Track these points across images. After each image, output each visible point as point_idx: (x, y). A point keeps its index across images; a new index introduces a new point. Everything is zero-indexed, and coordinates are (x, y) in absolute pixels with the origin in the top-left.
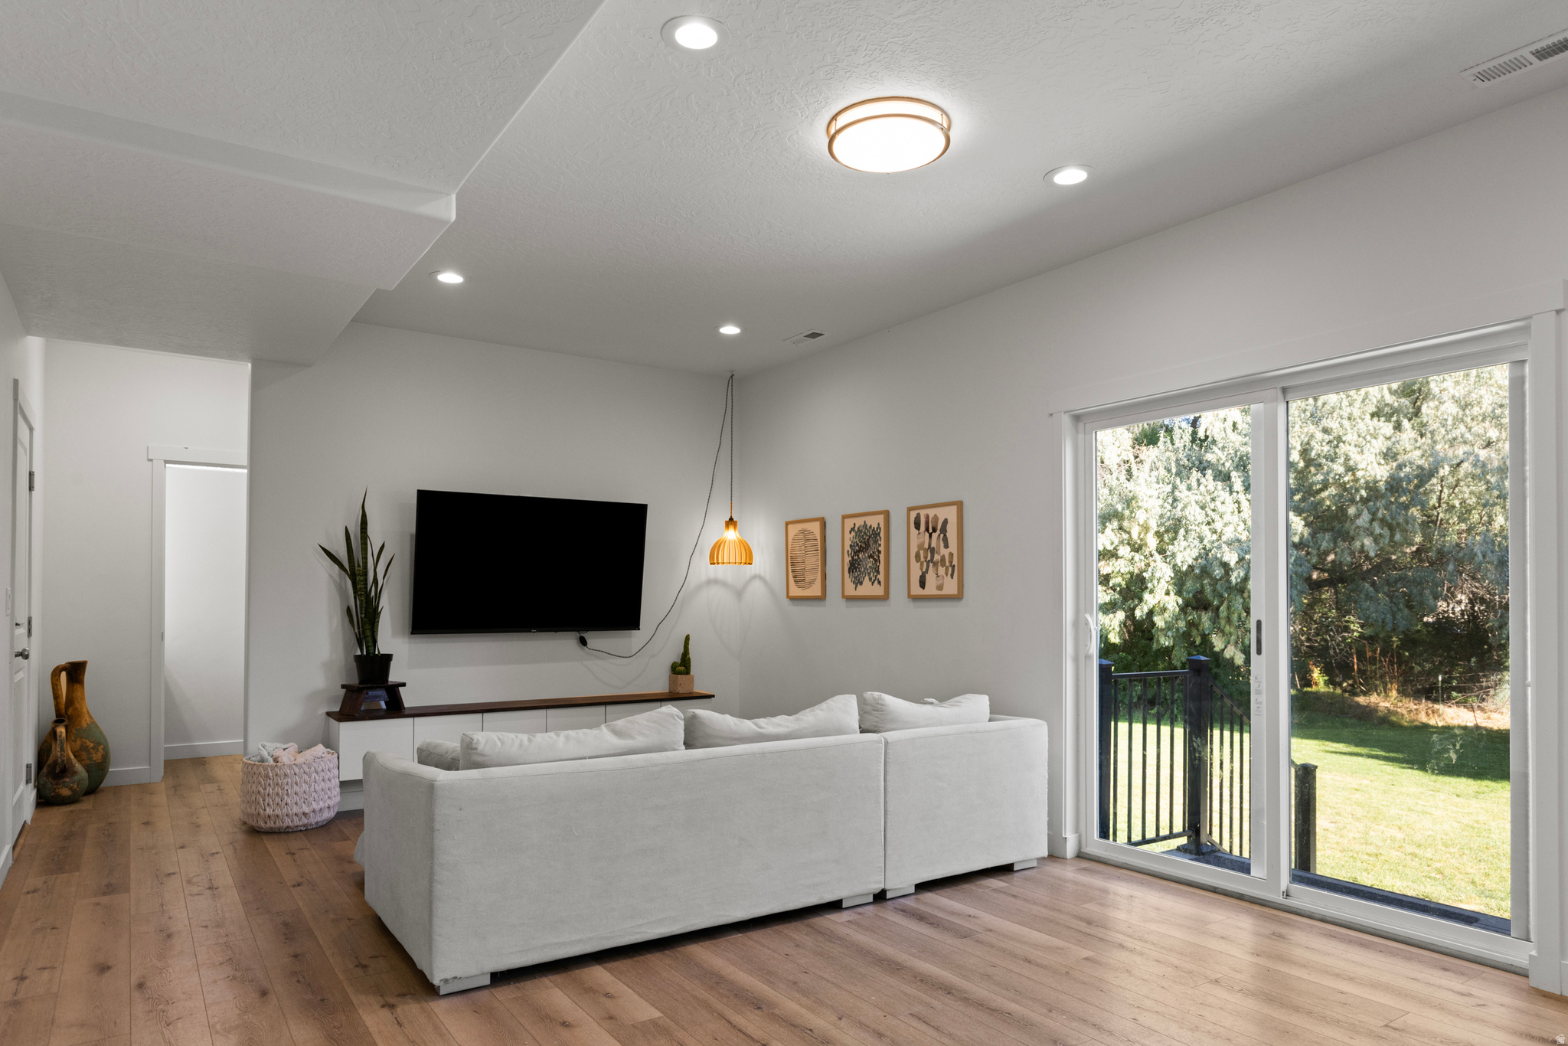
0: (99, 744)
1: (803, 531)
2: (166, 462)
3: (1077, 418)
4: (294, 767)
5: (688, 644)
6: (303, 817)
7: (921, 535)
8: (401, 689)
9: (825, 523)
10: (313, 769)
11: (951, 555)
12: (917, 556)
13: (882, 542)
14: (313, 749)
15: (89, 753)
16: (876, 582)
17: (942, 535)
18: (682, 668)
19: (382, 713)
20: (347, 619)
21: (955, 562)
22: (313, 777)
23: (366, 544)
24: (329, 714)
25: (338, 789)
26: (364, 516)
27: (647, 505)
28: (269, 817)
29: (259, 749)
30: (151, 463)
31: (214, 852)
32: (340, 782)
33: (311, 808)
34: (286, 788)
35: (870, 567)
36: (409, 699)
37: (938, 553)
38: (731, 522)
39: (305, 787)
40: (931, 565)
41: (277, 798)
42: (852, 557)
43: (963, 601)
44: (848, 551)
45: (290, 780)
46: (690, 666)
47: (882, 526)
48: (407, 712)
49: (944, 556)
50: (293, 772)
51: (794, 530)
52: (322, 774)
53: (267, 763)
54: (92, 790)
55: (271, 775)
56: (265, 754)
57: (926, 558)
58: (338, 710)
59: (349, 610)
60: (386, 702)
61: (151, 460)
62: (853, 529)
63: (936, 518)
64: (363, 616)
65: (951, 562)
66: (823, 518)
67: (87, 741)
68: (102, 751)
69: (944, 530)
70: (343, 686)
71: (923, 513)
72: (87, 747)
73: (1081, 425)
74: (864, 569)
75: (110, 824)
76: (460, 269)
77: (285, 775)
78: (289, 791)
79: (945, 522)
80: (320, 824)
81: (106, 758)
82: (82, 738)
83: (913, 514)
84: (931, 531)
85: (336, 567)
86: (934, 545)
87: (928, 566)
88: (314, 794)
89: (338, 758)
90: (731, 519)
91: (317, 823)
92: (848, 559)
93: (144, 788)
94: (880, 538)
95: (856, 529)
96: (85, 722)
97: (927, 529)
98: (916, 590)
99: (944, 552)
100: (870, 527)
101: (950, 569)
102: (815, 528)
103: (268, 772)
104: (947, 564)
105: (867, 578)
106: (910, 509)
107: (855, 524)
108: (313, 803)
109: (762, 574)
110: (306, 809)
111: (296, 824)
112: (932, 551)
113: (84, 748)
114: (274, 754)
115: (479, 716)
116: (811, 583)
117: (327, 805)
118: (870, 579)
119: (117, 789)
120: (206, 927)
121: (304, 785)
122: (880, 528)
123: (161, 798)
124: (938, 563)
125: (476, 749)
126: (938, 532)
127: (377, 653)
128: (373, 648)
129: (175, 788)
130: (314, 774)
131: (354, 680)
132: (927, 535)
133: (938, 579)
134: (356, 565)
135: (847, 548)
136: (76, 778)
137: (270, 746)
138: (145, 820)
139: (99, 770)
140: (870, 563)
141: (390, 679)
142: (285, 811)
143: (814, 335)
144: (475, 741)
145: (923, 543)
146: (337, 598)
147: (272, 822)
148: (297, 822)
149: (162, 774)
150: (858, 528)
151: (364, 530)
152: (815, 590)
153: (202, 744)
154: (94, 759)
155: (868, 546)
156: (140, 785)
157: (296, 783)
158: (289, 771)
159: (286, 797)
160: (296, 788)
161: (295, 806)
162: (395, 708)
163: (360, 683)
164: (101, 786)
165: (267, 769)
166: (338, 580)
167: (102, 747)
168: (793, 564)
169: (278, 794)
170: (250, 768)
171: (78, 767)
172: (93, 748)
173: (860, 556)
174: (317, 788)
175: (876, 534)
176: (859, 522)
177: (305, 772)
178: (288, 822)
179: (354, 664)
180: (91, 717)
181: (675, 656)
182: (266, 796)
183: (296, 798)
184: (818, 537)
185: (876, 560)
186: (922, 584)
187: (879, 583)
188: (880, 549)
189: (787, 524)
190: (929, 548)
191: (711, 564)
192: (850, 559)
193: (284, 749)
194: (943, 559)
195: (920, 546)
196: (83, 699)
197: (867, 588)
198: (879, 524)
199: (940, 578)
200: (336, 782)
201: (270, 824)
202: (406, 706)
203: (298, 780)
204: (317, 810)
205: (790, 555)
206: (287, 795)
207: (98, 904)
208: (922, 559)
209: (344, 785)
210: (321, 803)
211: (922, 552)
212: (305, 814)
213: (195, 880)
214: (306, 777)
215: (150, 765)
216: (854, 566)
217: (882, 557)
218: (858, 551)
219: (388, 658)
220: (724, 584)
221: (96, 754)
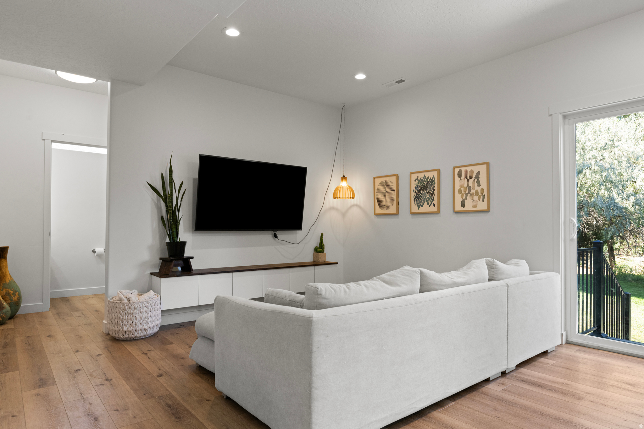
0: (16, 291)
1: (385, 181)
2: (52, 141)
3: (565, 117)
4: (139, 303)
5: (323, 237)
6: (144, 331)
7: (462, 180)
8: (191, 260)
9: (398, 177)
10: (149, 304)
11: (482, 190)
12: (460, 191)
13: (436, 185)
14: (148, 293)
15: (10, 297)
16: (432, 205)
17: (476, 180)
18: (320, 249)
19: (179, 273)
20: (161, 223)
21: (485, 193)
22: (149, 309)
23: (172, 183)
24: (152, 274)
25: (160, 316)
26: (171, 167)
27: (307, 168)
28: (125, 331)
29: (118, 294)
30: (44, 141)
31: (98, 354)
32: (162, 311)
33: (149, 326)
34: (135, 315)
35: (428, 198)
36: (195, 265)
37: (474, 189)
38: (344, 178)
39: (145, 314)
40: (469, 195)
41: (130, 321)
42: (417, 193)
43: (490, 213)
44: (414, 190)
45: (137, 311)
46: (324, 248)
47: (436, 177)
48: (194, 272)
49: (477, 190)
50: (139, 306)
51: (378, 181)
52: (154, 307)
53: (124, 302)
54: (12, 317)
55: (127, 308)
56: (122, 296)
57: (465, 192)
58: (158, 272)
59: (162, 218)
60: (181, 268)
61: (44, 140)
62: (417, 179)
63: (472, 171)
64: (171, 221)
65: (482, 194)
66: (397, 174)
67: (9, 290)
68: (17, 295)
69: (477, 177)
70: (161, 259)
71: (463, 169)
72: (9, 293)
73: (567, 120)
74: (424, 199)
75: (28, 337)
76: (239, 28)
77: (135, 308)
78: (137, 317)
79: (479, 173)
80: (152, 334)
81: (19, 299)
82: (6, 288)
83: (457, 170)
84: (468, 178)
85: (155, 194)
86: (470, 184)
87: (466, 196)
88: (150, 318)
89: (160, 298)
90: (344, 176)
91: (151, 334)
92: (413, 194)
93: (41, 315)
94: (435, 183)
95: (419, 179)
96: (8, 279)
97: (466, 177)
98: (459, 208)
99: (479, 189)
100: (428, 177)
101: (482, 197)
102: (393, 180)
103: (125, 307)
104: (480, 194)
105: (426, 203)
106: (454, 168)
107: (418, 177)
108: (149, 323)
109: (358, 203)
110: (146, 327)
111: (140, 335)
112: (470, 188)
113: (8, 294)
114: (128, 296)
115: (231, 274)
116: (391, 206)
117: (156, 324)
118: (428, 204)
119: (25, 316)
120: (117, 410)
121: (145, 313)
122: (435, 178)
123: (52, 320)
124: (473, 194)
125: (321, 294)
126: (474, 178)
127: (178, 241)
128: (176, 238)
129: (58, 314)
130: (150, 307)
131: (167, 256)
132: (466, 180)
133: (473, 202)
134: (167, 193)
135: (413, 188)
136: (4, 311)
137: (125, 292)
138: (48, 335)
139: (16, 305)
140: (428, 195)
141: (185, 255)
142: (134, 328)
143: (402, 81)
144: (319, 290)
145: (464, 184)
146: (155, 211)
147: (127, 335)
148: (141, 334)
149: (49, 307)
150: (420, 179)
151: (171, 175)
152: (393, 210)
153: (66, 291)
154: (13, 300)
155: (426, 187)
156: (37, 313)
157: (141, 313)
158: (137, 306)
159: (135, 320)
160: (141, 315)
161: (140, 325)
162: (187, 270)
163: (169, 257)
164: (17, 314)
165: (124, 305)
166: (156, 202)
167: (17, 293)
168: (378, 198)
169: (130, 319)
170: (114, 304)
171: (5, 304)
172: (13, 294)
173: (422, 192)
174: (151, 315)
175: (432, 182)
176: (421, 175)
177: (145, 306)
178: (136, 334)
179: (166, 247)
180: (11, 277)
181: (316, 243)
182: (124, 320)
183: (141, 321)
184: (395, 184)
185: (432, 194)
186: (463, 205)
187: (434, 205)
188: (434, 188)
189: (374, 178)
190: (467, 187)
191: (334, 198)
192: (415, 194)
193: (131, 293)
194: (477, 193)
195: (461, 186)
196: (6, 267)
197: (426, 208)
198: (434, 176)
199: (475, 202)
200: (160, 311)
201: (126, 336)
202: (193, 269)
203: (142, 311)
204: (152, 327)
205: (376, 193)
206: (136, 319)
207: (38, 395)
208: (463, 192)
209: (163, 312)
210: (153, 323)
211: (462, 189)
212: (145, 330)
213: (94, 374)
214: (146, 309)
215: (43, 303)
216: (417, 198)
217: (436, 192)
218: (421, 190)
219: (184, 243)
220: (337, 209)
221: (14, 297)
